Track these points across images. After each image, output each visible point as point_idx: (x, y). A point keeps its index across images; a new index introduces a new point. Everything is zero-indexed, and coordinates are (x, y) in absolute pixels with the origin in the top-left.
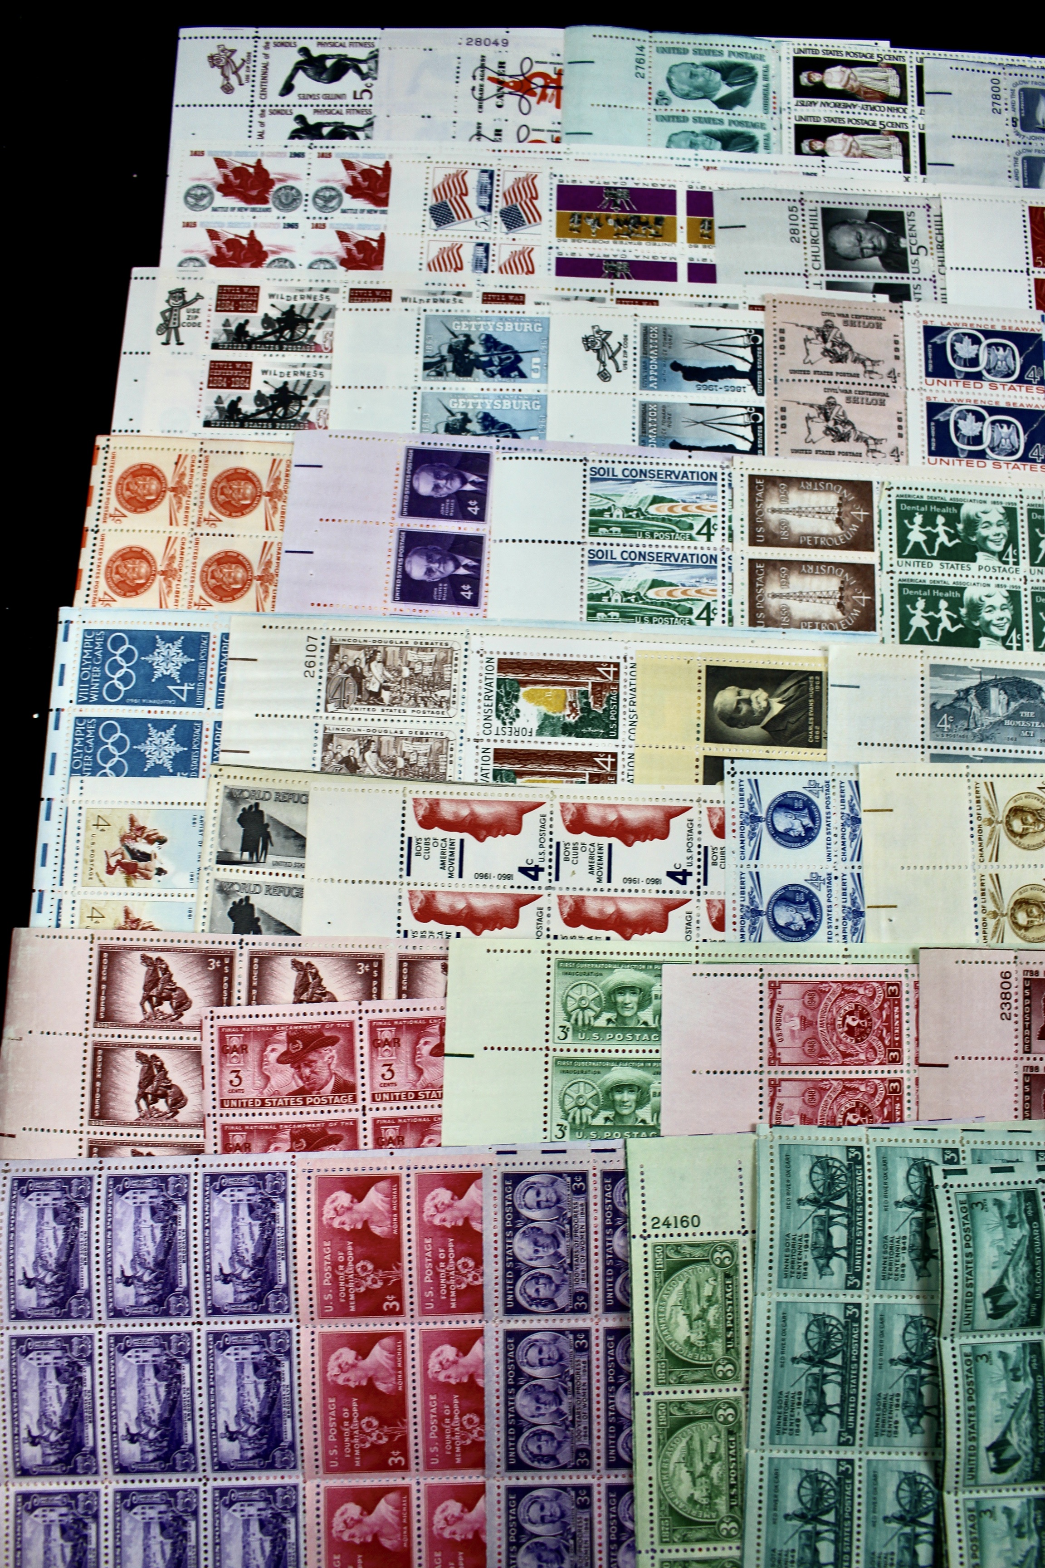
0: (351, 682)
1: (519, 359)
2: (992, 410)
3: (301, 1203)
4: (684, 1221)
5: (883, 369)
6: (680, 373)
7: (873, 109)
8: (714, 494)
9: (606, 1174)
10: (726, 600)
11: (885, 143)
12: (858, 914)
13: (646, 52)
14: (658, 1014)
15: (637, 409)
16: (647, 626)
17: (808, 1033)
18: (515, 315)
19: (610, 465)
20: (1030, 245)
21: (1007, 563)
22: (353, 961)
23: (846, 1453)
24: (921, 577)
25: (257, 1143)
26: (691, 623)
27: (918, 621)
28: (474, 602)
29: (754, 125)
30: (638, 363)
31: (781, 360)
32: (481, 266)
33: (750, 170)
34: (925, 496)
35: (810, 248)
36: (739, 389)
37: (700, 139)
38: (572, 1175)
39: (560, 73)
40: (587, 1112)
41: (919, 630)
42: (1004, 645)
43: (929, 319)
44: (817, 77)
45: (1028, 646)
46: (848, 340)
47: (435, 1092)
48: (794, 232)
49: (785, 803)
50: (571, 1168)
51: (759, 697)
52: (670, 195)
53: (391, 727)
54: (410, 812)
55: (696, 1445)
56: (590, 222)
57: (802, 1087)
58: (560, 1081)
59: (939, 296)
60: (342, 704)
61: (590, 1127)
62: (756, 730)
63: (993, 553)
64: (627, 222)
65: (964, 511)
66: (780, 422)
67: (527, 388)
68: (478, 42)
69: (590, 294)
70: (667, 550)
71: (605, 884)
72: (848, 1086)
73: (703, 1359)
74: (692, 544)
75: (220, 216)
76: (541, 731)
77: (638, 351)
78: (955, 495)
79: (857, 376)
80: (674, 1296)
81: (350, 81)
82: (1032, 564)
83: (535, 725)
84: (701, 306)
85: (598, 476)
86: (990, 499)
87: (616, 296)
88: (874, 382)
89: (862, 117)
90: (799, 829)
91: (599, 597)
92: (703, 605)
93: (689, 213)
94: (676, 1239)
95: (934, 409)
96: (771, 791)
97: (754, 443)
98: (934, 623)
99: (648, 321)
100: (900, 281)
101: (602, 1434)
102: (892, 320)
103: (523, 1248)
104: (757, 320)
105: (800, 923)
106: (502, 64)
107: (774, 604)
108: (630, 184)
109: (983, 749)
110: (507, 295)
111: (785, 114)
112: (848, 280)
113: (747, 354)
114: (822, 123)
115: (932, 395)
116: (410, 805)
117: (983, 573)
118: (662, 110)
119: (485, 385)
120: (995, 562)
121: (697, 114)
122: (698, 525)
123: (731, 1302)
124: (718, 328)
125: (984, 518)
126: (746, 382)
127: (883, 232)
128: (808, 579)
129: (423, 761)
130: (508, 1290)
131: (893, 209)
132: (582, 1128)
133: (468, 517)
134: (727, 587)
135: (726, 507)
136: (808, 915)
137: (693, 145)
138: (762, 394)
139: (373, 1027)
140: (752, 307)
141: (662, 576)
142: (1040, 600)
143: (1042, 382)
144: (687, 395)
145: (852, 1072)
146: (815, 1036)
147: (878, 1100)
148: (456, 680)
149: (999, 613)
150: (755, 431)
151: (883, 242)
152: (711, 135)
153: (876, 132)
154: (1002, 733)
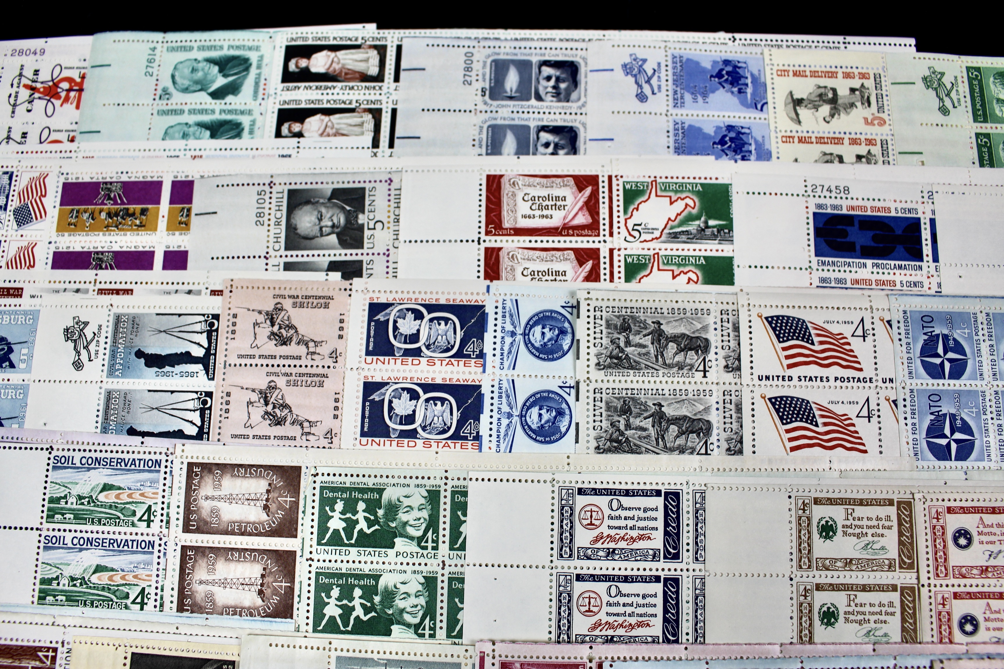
1: (11, 350)
2: (427, 388)
5: (325, 350)
6: (143, 360)
7: (352, 88)
8: (158, 482)
10: (159, 586)
11: (358, 120)
13: (157, 52)
15: (102, 397)
16: (88, 610)
18: (13, 308)
19: (71, 453)
20: (483, 213)
21: (425, 548)
24: (339, 565)
26: (126, 607)
27: (332, 610)
29: (242, 113)
30: (107, 352)
31: (232, 344)
33: (232, 157)
34: (348, 482)
35: (273, 230)
36: (192, 375)
37: (191, 130)
39: (83, 77)
41: (332, 618)
42: (416, 633)
43: (375, 296)
44: (303, 63)
45: (441, 634)
46: (294, 322)
48: (259, 215)
52: (158, 185)
56: (86, 216)
59: (390, 270)
63: (412, 538)
64: (117, 215)
65: (386, 497)
66: (225, 407)
67: (14, 377)
68: (21, 53)
69: (77, 286)
70: (111, 536)
74: (134, 530)
77: (109, 340)
78: (378, 480)
79: (299, 358)
82: (451, 549)
84: (169, 293)
85: (60, 464)
86: (414, 481)
87: (99, 286)
88: (315, 363)
89: (340, 97)
91: (48, 582)
92: (138, 590)
93: (172, 202)
95: (370, 388)
97: (201, 428)
98: (347, 611)
99: (120, 311)
100: (354, 258)
102: (340, 298)
104: (215, 305)
106: (35, 73)
107: (200, 591)
108: (125, 178)
110: (8, 289)
111: (271, 100)
112: (305, 259)
113: (203, 339)
114: (303, 106)
115: (369, 374)
117: (400, 559)
118: (162, 105)
120: (413, 548)
121: (193, 106)
122: (140, 511)
124: (180, 315)
126: (200, 367)
127: (343, 209)
128: (233, 566)
131: (357, 185)
134: (160, 573)
135: (166, 494)
137: (185, 136)
138: (213, 379)
140: (214, 293)
141: (105, 562)
142: (456, 585)
143: (481, 355)
144: (146, 381)
149: (413, 600)
150: (202, 416)
151: (342, 219)
152: (201, 125)
153: (352, 110)
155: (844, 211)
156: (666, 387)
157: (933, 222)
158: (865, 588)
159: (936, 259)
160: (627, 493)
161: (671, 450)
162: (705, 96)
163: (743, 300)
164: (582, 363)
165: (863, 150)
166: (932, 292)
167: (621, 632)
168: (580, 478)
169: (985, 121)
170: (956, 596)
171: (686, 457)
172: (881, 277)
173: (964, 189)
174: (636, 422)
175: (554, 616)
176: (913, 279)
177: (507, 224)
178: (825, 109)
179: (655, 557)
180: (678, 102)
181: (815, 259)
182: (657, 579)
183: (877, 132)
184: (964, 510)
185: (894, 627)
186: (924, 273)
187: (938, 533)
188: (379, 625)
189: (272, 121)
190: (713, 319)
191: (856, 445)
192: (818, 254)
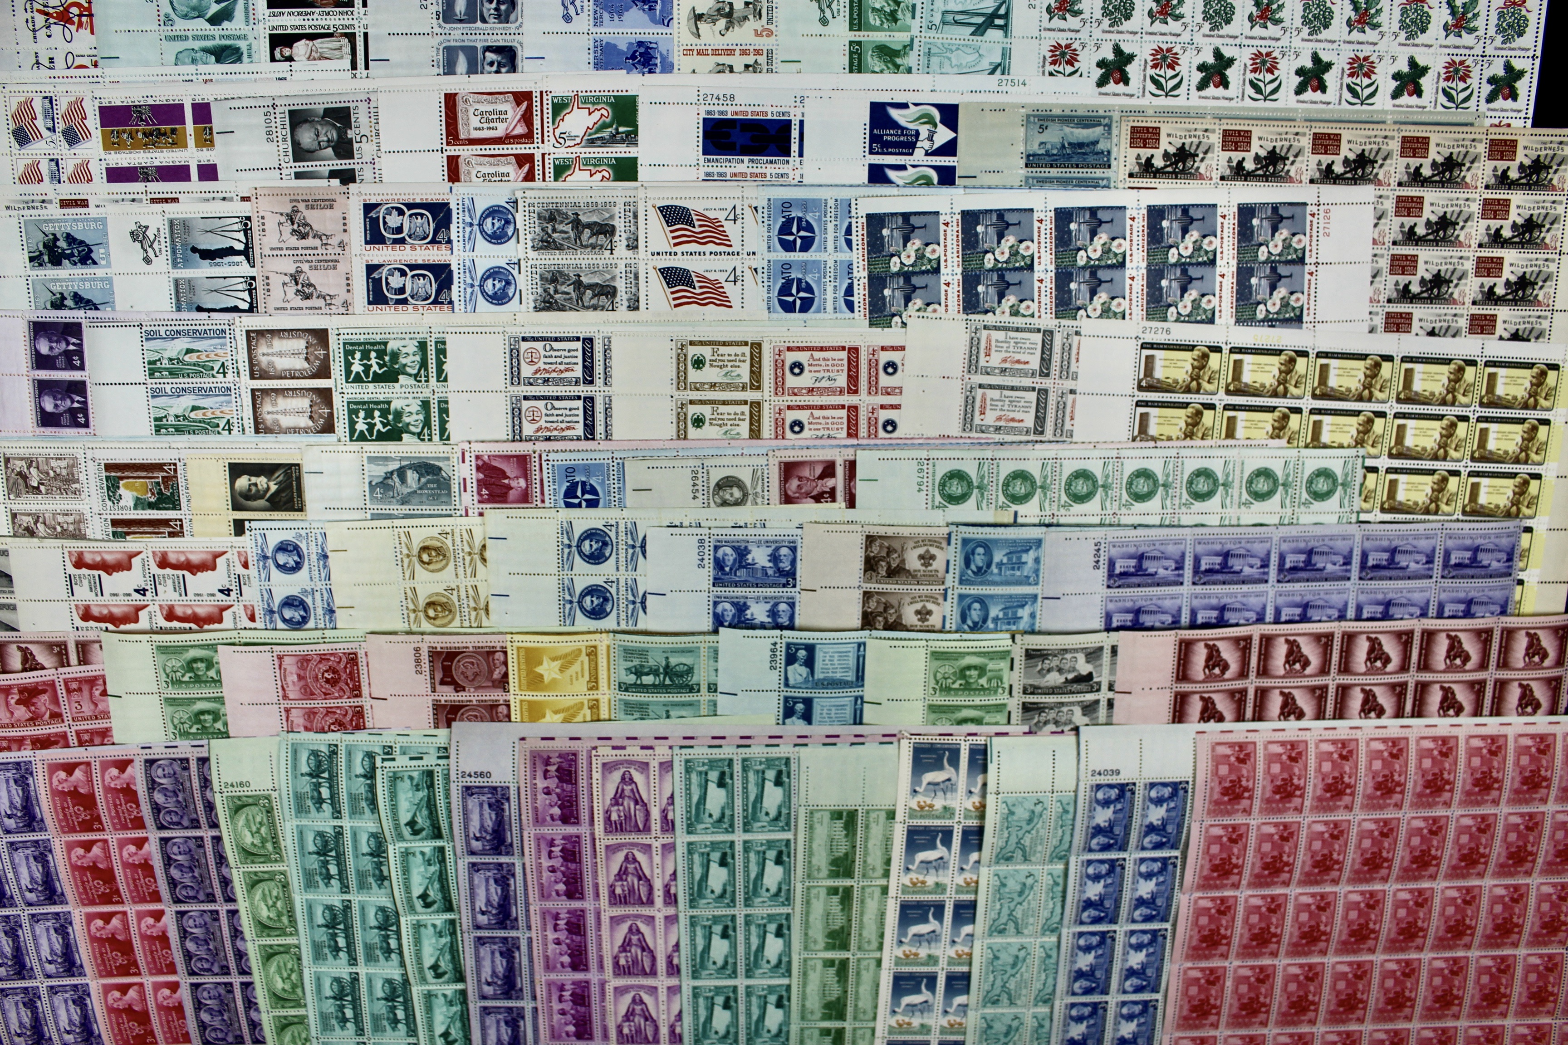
0: (20, 481)
1: (91, 251)
2: (412, 267)
3: (41, 778)
4: (241, 784)
6: (197, 255)
7: (328, 14)
8: (226, 345)
9: (199, 759)
10: (239, 417)
11: (337, 44)
12: (332, 612)
14: (219, 672)
15: (172, 284)
16: (192, 437)
17: (302, 683)
18: (83, 216)
19: (157, 328)
20: (444, 127)
21: (420, 381)
22: (49, 646)
23: (346, 897)
24: (362, 395)
25: (14, 746)
26: (219, 433)
27: (361, 426)
28: (86, 425)
29: (239, 38)
30: (168, 249)
31: (264, 239)
32: (55, 177)
34: (362, 339)
36: (238, 264)
37: (199, 55)
38: (181, 760)
39: (90, 3)
40: (186, 726)
41: (362, 432)
42: (419, 438)
43: (367, 197)
45: (436, 438)
46: (309, 221)
47: (106, 715)
48: (269, 133)
49: (283, 548)
50: (180, 756)
51: (262, 481)
52: (181, 107)
54: (67, 559)
56: (125, 136)
57: (303, 712)
58: (170, 710)
59: (376, 177)
60: (18, 495)
61: (189, 734)
62: (262, 503)
64: (151, 134)
65: (389, 347)
66: (266, 287)
69: (132, 196)
70: (199, 385)
71: (183, 598)
72: (329, 711)
73: (262, 852)
74: (215, 380)
76: (136, 508)
77: (168, 240)
82: (438, 381)
83: (131, 504)
84: (208, 200)
87: (150, 196)
89: (320, 22)
90: (292, 563)
91: (160, 419)
92: (225, 421)
93: (194, 122)
94: (238, 794)
95: (371, 269)
96: (274, 539)
97: (251, 304)
98: (371, 426)
99: (172, 216)
101: (218, 886)
102: (341, 199)
103: (159, 798)
104: (245, 209)
105: (298, 618)
107: (269, 419)
108: (151, 102)
109: (405, 509)
110: (76, 201)
111: (262, 25)
112: (310, 169)
113: (241, 236)
114: (289, 31)
115: (369, 259)
116: (66, 555)
118: (168, 31)
119: (72, 272)
120: (412, 381)
121: (196, 32)
122: (217, 367)
124: (220, 218)
125: (404, 350)
126: (242, 258)
127: (334, 125)
128: (289, 400)
129: (71, 528)
130: (156, 819)
132: (185, 734)
133: (73, 368)
134: (238, 408)
135: (233, 353)
136: (302, 613)
137: (194, 61)
138: (254, 266)
139: (66, 682)
140: (243, 199)
141: (199, 403)
142: (443, 406)
143: (449, 241)
144: (203, 270)
145: (331, 703)
146: (307, 685)
147: (348, 718)
148: (82, 477)
149: (415, 417)
150: (251, 295)
151: (335, 135)
152: (206, 50)
153: (330, 35)
154: (416, 499)
155: (729, 116)
156: (583, 263)
157: (802, 123)
158: (724, 403)
159: (801, 155)
160: (556, 339)
161: (588, 308)
162: (620, 14)
163: (641, 194)
164: (521, 246)
165: (750, 60)
166: (796, 182)
167: (555, 433)
168: (523, 330)
169: (859, 30)
170: (789, 408)
171: (598, 313)
172: (755, 170)
173: (832, 94)
174: (562, 288)
175: (510, 424)
176: (781, 171)
177: (462, 136)
178: (722, 23)
179: (577, 383)
180: (598, 21)
181: (702, 158)
182: (579, 398)
183: (764, 43)
184: (799, 349)
185: (744, 428)
186: (790, 167)
187: (779, 365)
188: (394, 434)
189: (264, 46)
190: (618, 210)
191: (724, 302)
192: (705, 153)
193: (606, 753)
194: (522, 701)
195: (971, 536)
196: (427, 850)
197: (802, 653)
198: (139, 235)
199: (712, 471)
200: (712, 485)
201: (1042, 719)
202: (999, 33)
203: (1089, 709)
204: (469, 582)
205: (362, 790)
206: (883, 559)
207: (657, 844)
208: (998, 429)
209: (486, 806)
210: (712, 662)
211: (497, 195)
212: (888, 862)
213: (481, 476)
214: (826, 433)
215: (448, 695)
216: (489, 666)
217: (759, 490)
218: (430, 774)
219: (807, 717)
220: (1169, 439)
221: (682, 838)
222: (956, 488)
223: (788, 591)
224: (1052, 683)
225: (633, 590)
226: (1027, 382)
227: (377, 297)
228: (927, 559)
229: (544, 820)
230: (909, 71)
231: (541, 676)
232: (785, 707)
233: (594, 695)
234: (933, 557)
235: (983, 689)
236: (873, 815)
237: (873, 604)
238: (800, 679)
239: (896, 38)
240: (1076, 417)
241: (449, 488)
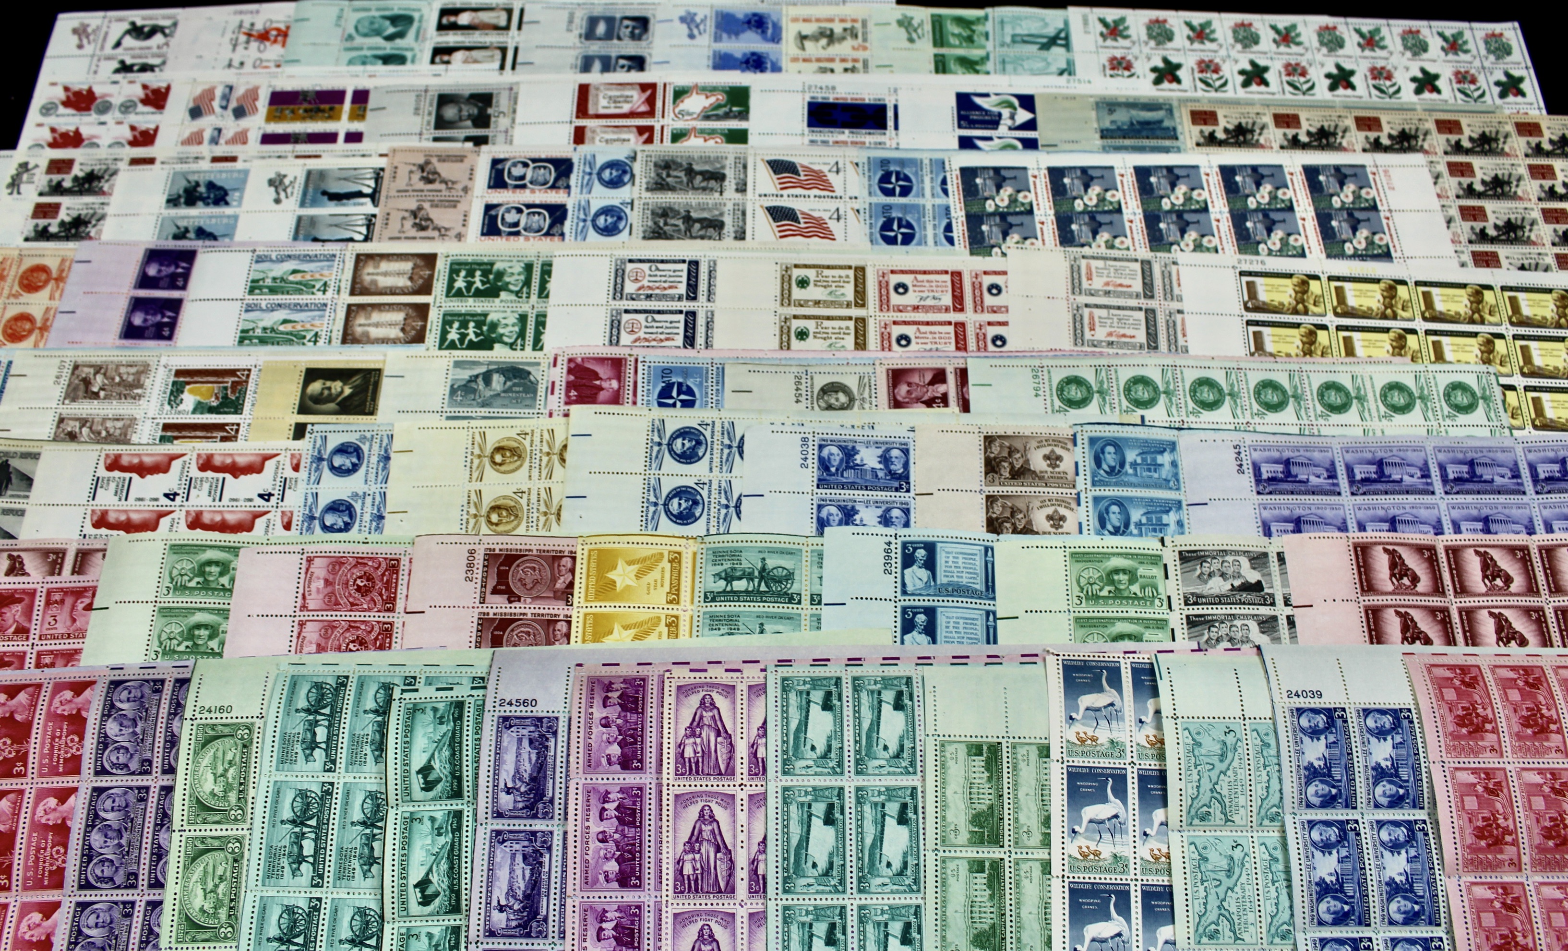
0: (82, 387)
1: (226, 194)
2: (528, 206)
4: (221, 709)
6: (326, 197)
8: (333, 267)
9: (178, 681)
10: (329, 329)
11: (490, 54)
12: (381, 517)
13: (344, 12)
14: (233, 579)
15: (295, 219)
16: (275, 347)
17: (329, 589)
18: (230, 168)
19: (269, 253)
20: (575, 106)
21: (521, 297)
22: (45, 553)
23: (317, 892)
24: (459, 309)
26: (303, 344)
27: (453, 336)
30: (300, 192)
31: (393, 184)
32: (214, 141)
34: (470, 259)
35: (426, 118)
37: (369, 60)
38: (155, 681)
39: (288, 28)
40: (175, 642)
41: (452, 341)
42: (511, 348)
43: (496, 155)
44: (453, 19)
45: (529, 347)
46: (439, 170)
47: (81, 634)
48: (417, 109)
49: (342, 450)
50: (156, 677)
51: (336, 386)
52: (343, 93)
53: (102, 412)
54: (101, 462)
55: (210, 869)
56: (288, 112)
57: (321, 625)
58: (160, 623)
59: (507, 141)
60: (74, 400)
61: (175, 652)
62: (332, 406)
63: (512, 292)
64: (311, 110)
65: (496, 267)
66: (385, 222)
67: (227, 211)
68: (241, 12)
69: (279, 154)
70: (295, 301)
71: (217, 503)
72: (352, 626)
73: (221, 805)
74: (313, 297)
75: (61, 120)
76: (194, 411)
77: (302, 186)
79: (440, 191)
80: (207, 759)
81: (158, 38)
82: (539, 297)
83: (191, 408)
84: (348, 156)
85: (260, 260)
86: (515, 259)
87: (295, 154)
88: (451, 194)
90: (348, 465)
91: (247, 331)
92: (313, 333)
93: (353, 103)
94: (214, 721)
96: (334, 442)
97: (367, 236)
98: (464, 336)
99: (311, 167)
101: (147, 862)
102: (471, 157)
103: (112, 728)
104: (382, 163)
105: (340, 524)
106: (252, 25)
107: (359, 330)
108: (318, 88)
109: (484, 412)
110: (226, 157)
111: (428, 41)
112: (448, 135)
113: (372, 183)
115: (489, 199)
116: (102, 458)
118: (348, 44)
120: (513, 297)
122: (318, 285)
123: (245, 765)
124: (355, 169)
125: (510, 270)
126: (368, 200)
127: (477, 106)
128: (383, 314)
129: (117, 432)
130: (98, 758)
131: (487, 91)
132: (169, 653)
133: (175, 287)
134: (330, 322)
135: (338, 274)
136: (347, 519)
137: (364, 63)
139: (49, 593)
140: (381, 155)
141: (290, 317)
142: (541, 319)
143: (568, 187)
144: (328, 210)
145: (356, 616)
146: (333, 593)
147: (373, 636)
148: (148, 383)
149: (510, 328)
150: (368, 229)
151: (475, 111)
152: (376, 57)
153: (486, 48)
154: (499, 401)
155: (831, 101)
156: (694, 201)
157: (896, 107)
158: (828, 318)
159: (896, 127)
160: (662, 262)
161: (695, 237)
162: (737, 35)
163: (752, 152)
164: (636, 188)
165: (849, 65)
166: (892, 147)
167: (654, 343)
168: (630, 253)
169: (942, 47)
170: (895, 323)
171: (705, 241)
172: (855, 139)
173: (922, 87)
174: (673, 221)
175: (608, 335)
176: (879, 140)
177: (591, 111)
178: (824, 41)
179: (680, 299)
180: (717, 39)
181: (807, 129)
182: (681, 312)
183: (861, 55)
184: (903, 272)
185: (849, 341)
186: (888, 137)
187: (883, 286)
188: (486, 344)
189: (428, 55)
190: (729, 162)
191: (827, 235)
192: (810, 125)
193: (683, 675)
194: (586, 615)
195: (1098, 434)
196: (439, 816)
197: (921, 553)
198: (277, 183)
199: (816, 377)
200: (816, 389)
201: (1214, 635)
202: (1062, 50)
203: (1268, 625)
204: (544, 484)
205: (369, 730)
206: (1004, 459)
207: (742, 795)
208: (1111, 344)
209: (526, 743)
210: (815, 568)
211: (619, 153)
212: (1047, 822)
213: (572, 378)
214: (934, 347)
215: (499, 606)
216: (553, 574)
217: (866, 395)
218: (459, 705)
219: (930, 630)
220: (1288, 355)
221: (775, 782)
222: (1075, 393)
223: (901, 496)
224: (1216, 591)
225: (727, 492)
226: (1133, 303)
227: (491, 228)
228: (1053, 459)
229: (599, 764)
230: (988, 73)
231: (614, 583)
232: (904, 620)
233: (675, 610)
234: (1059, 458)
235: (1136, 597)
236: (1021, 751)
237: (997, 509)
238: (920, 585)
239: (975, 53)
240: (1188, 333)
241: (535, 392)
